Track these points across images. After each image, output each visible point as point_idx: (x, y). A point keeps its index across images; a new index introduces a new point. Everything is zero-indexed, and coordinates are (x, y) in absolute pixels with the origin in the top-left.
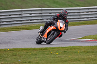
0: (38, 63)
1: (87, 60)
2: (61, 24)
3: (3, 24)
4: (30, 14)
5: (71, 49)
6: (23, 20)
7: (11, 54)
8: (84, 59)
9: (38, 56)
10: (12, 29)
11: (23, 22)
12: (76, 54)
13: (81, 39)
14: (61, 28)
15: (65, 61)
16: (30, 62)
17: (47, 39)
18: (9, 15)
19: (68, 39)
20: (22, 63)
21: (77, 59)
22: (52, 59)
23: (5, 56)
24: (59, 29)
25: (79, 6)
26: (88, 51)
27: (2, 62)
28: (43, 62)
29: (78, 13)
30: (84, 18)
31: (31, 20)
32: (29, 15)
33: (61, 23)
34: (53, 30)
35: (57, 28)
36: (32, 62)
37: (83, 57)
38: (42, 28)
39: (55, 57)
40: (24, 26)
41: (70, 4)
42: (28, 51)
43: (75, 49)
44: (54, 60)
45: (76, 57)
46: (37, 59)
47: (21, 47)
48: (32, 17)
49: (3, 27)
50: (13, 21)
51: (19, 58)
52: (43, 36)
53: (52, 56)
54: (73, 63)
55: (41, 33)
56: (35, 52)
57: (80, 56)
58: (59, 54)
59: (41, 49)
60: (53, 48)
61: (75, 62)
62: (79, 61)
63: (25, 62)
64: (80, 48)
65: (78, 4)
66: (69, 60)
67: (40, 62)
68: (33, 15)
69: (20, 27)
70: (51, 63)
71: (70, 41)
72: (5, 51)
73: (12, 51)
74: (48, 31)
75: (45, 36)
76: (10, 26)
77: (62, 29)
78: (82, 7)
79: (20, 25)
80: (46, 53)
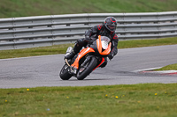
0: (81, 114)
1: (172, 109)
2: (103, 44)
3: (18, 42)
4: (68, 25)
5: (142, 89)
6: (55, 36)
7: (32, 97)
8: (165, 107)
9: (82, 102)
10: (34, 53)
11: (54, 39)
12: (151, 97)
13: (161, 70)
14: (103, 50)
15: (132, 111)
16: (67, 113)
17: (78, 70)
18: (30, 27)
19: (136, 71)
20: (52, 114)
21: (152, 107)
22: (107, 107)
23: (21, 101)
24: (100, 51)
25: (156, 10)
26: (174, 91)
27: (17, 113)
28: (92, 112)
29: (155, 22)
30: (165, 32)
31: (68, 36)
32: (65, 27)
33: (103, 42)
34: (90, 53)
35: (96, 50)
36: (71, 112)
37: (163, 103)
38: (70, 50)
39: (112, 104)
40: (55, 46)
41: (140, 6)
42: (63, 93)
43: (149, 88)
44: (111, 108)
45: (152, 103)
46: (81, 107)
47: (50, 86)
48: (70, 29)
49: (18, 48)
50: (36, 38)
51: (46, 105)
52: (72, 66)
53: (108, 100)
54: (146, 114)
55: (68, 59)
56: (76, 95)
57: (158, 101)
58: (120, 98)
59: (88, 89)
60: (110, 87)
61: (149, 113)
62: (157, 110)
63: (59, 113)
64: (158, 87)
65: (155, 6)
66: (138, 109)
67: (86, 112)
68: (72, 26)
69: (49, 49)
70: (106, 113)
71: (140, 74)
72: (22, 91)
73: (34, 93)
74: (80, 56)
75: (75, 65)
76: (30, 46)
77: (104, 53)
78: (163, 11)
79: (49, 45)
80: (96, 95)
